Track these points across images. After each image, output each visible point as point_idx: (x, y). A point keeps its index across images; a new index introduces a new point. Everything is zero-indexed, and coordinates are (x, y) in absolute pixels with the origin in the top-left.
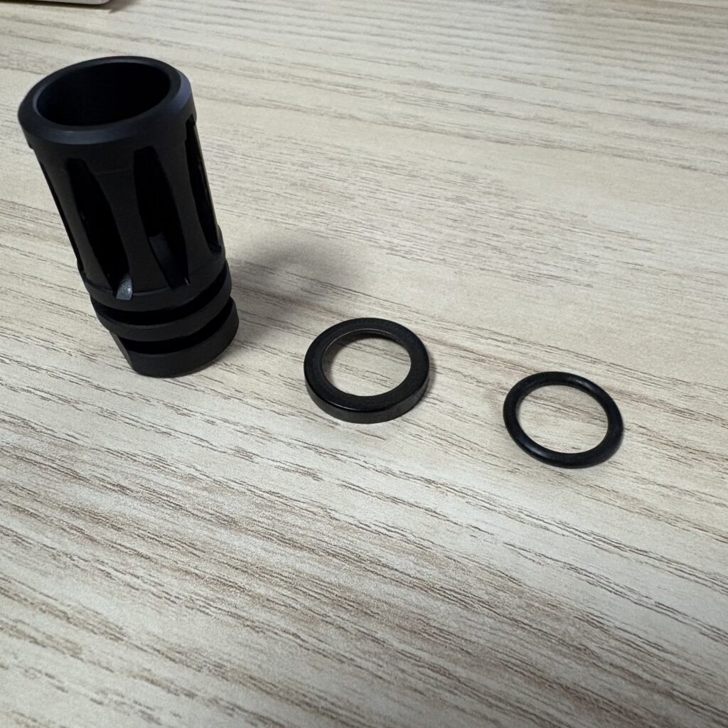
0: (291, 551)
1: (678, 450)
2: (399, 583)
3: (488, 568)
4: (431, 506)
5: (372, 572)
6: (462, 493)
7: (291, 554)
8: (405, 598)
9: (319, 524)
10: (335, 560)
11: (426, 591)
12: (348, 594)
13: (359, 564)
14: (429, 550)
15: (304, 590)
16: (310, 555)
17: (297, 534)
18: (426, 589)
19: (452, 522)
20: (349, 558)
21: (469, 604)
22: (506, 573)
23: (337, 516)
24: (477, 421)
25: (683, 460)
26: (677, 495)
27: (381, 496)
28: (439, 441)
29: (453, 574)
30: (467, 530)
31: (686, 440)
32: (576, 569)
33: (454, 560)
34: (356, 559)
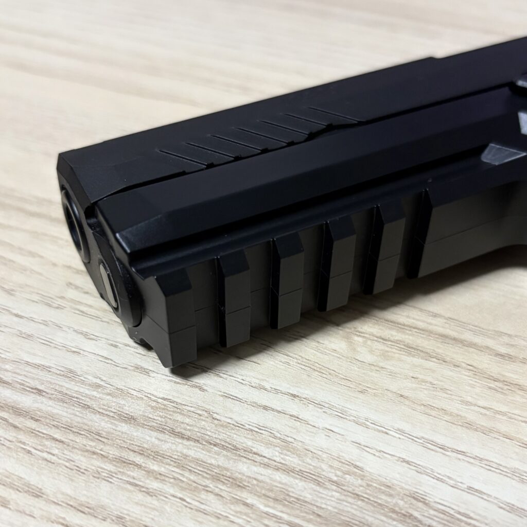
0: (180, 441)
1: (496, 383)
2: (267, 466)
3: (339, 459)
4: (294, 413)
5: (245, 457)
6: (320, 405)
7: (180, 443)
8: (271, 476)
9: (203, 422)
10: (215, 448)
11: (288, 472)
12: (225, 472)
13: (235, 452)
14: (291, 444)
15: (190, 468)
16: (195, 444)
17: (185, 429)
18: (287, 471)
19: (311, 425)
20: (227, 447)
21: (321, 482)
22: (352, 462)
23: (218, 417)
24: (336, 355)
25: (500, 390)
26: (492, 414)
27: (255, 405)
28: (303, 367)
29: (310, 462)
30: (323, 431)
31: (504, 376)
32: (408, 462)
33: (311, 452)
34: (232, 448)
